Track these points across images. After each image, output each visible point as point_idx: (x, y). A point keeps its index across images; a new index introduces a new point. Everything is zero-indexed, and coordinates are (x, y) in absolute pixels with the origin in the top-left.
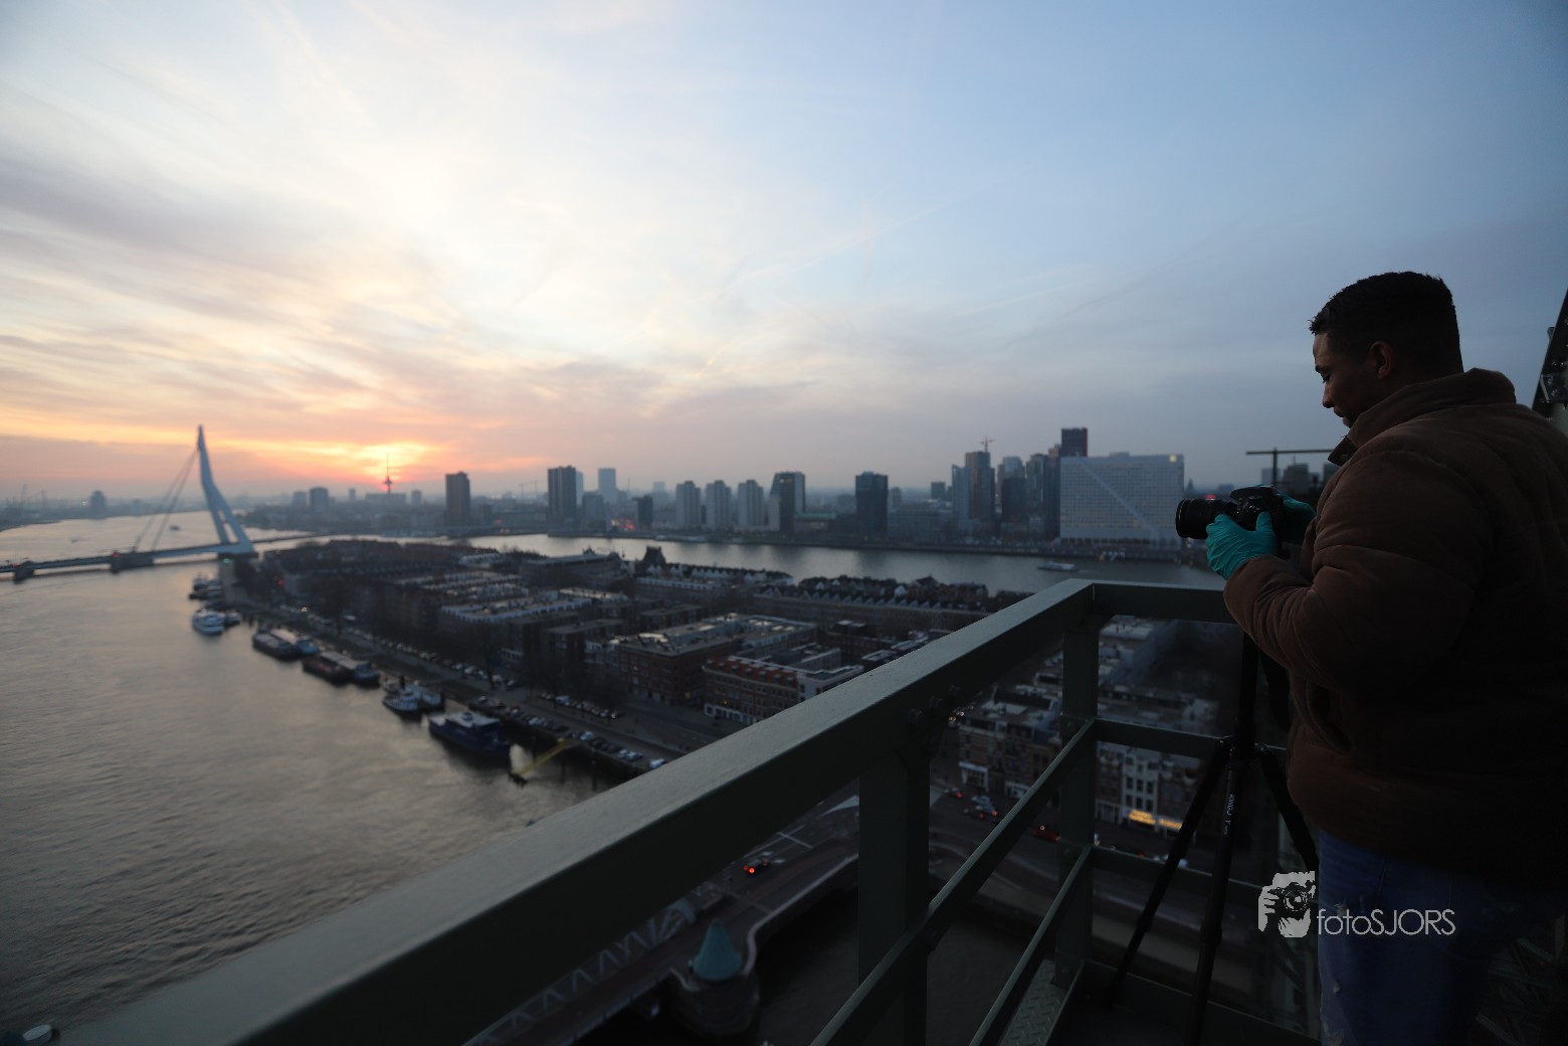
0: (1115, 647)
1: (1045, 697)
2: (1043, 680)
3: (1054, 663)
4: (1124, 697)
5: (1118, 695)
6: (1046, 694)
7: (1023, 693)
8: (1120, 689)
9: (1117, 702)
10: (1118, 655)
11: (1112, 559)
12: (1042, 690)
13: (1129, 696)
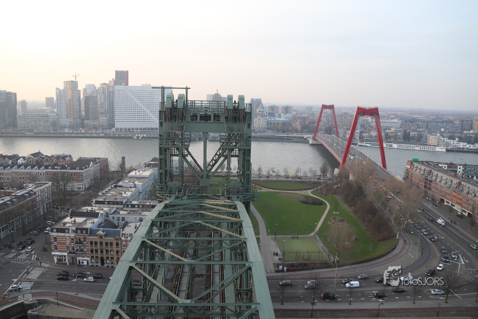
0: (134, 182)
1: (97, 211)
2: (97, 202)
3: (103, 193)
4: (136, 206)
5: (133, 206)
6: (97, 210)
7: (86, 211)
8: (134, 202)
9: (133, 209)
10: (135, 186)
11: (140, 138)
12: (96, 208)
13: (139, 206)
